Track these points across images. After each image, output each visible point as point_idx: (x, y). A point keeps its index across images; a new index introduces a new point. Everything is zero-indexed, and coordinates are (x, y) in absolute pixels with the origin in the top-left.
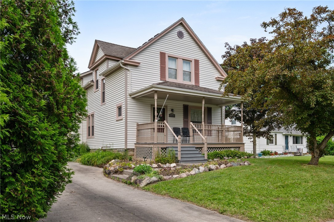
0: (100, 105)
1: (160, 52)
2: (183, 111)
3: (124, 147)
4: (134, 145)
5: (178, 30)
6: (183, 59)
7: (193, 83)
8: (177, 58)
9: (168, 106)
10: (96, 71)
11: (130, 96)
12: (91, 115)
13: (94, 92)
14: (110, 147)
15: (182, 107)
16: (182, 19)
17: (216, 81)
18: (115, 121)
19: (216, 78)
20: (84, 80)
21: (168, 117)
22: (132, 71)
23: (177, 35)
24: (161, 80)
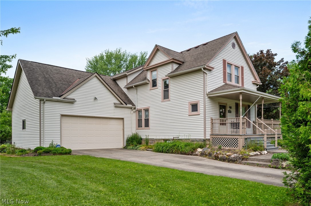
0: (161, 101)
1: (223, 59)
2: (235, 108)
3: (203, 138)
4: (210, 136)
5: (232, 42)
6: (235, 66)
7: (240, 85)
8: (232, 65)
9: (228, 103)
10: (151, 71)
11: (207, 95)
12: (144, 109)
13: (149, 90)
14: (178, 137)
15: (235, 104)
16: (236, 33)
17: (252, 84)
18: (188, 115)
19: (252, 82)
20: (128, 78)
21: (228, 113)
22: (208, 74)
23: (231, 46)
24: (224, 83)
